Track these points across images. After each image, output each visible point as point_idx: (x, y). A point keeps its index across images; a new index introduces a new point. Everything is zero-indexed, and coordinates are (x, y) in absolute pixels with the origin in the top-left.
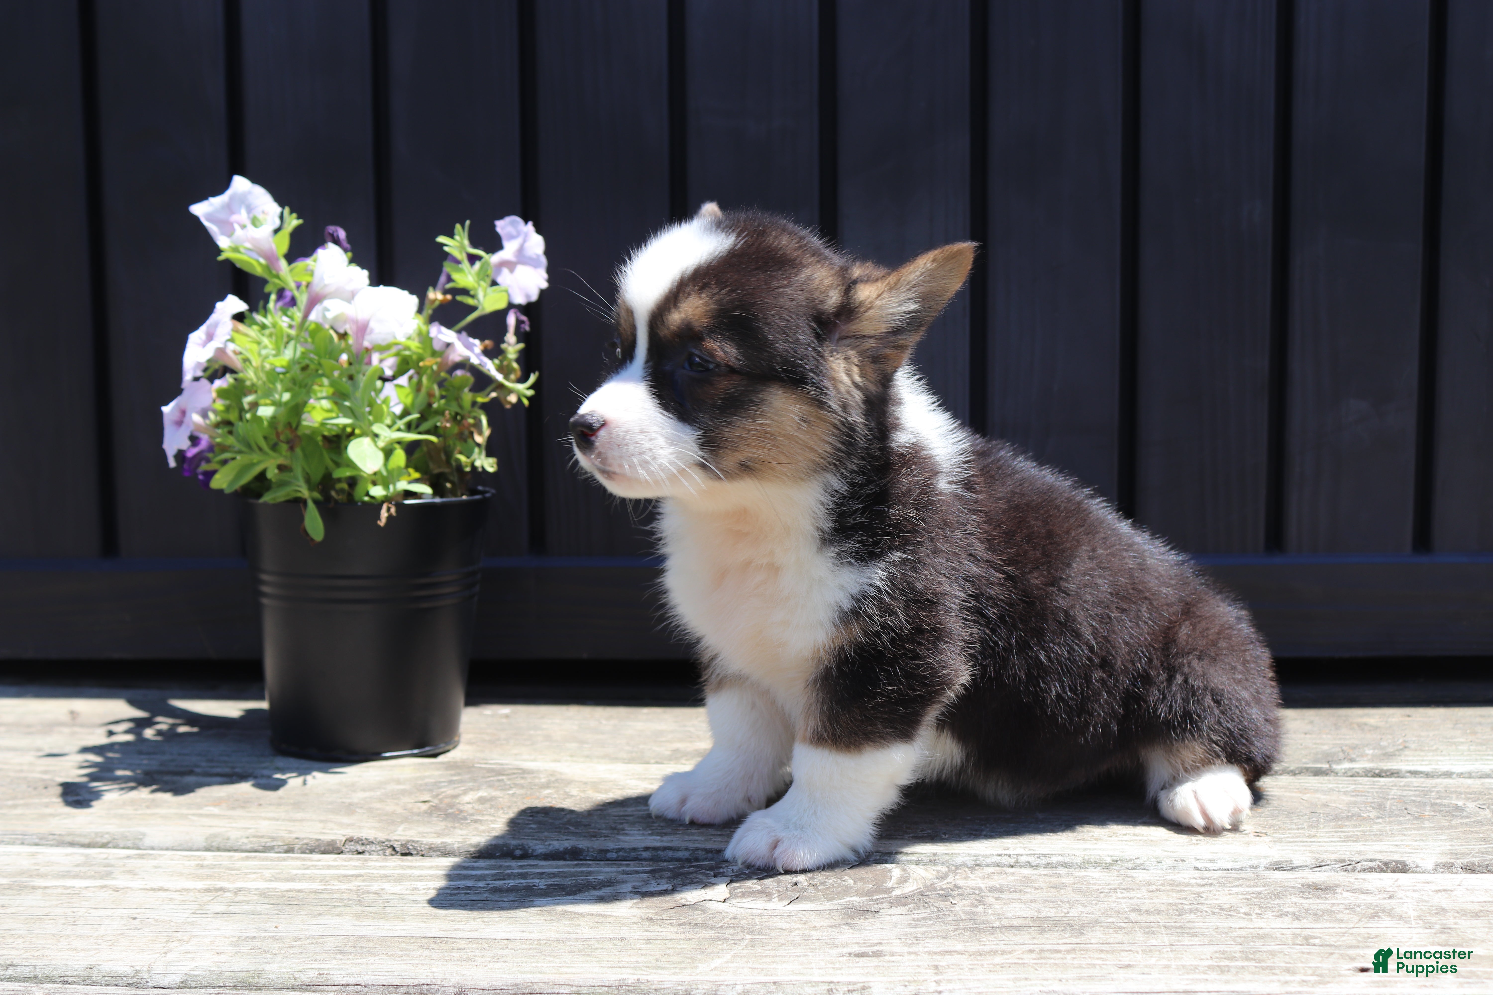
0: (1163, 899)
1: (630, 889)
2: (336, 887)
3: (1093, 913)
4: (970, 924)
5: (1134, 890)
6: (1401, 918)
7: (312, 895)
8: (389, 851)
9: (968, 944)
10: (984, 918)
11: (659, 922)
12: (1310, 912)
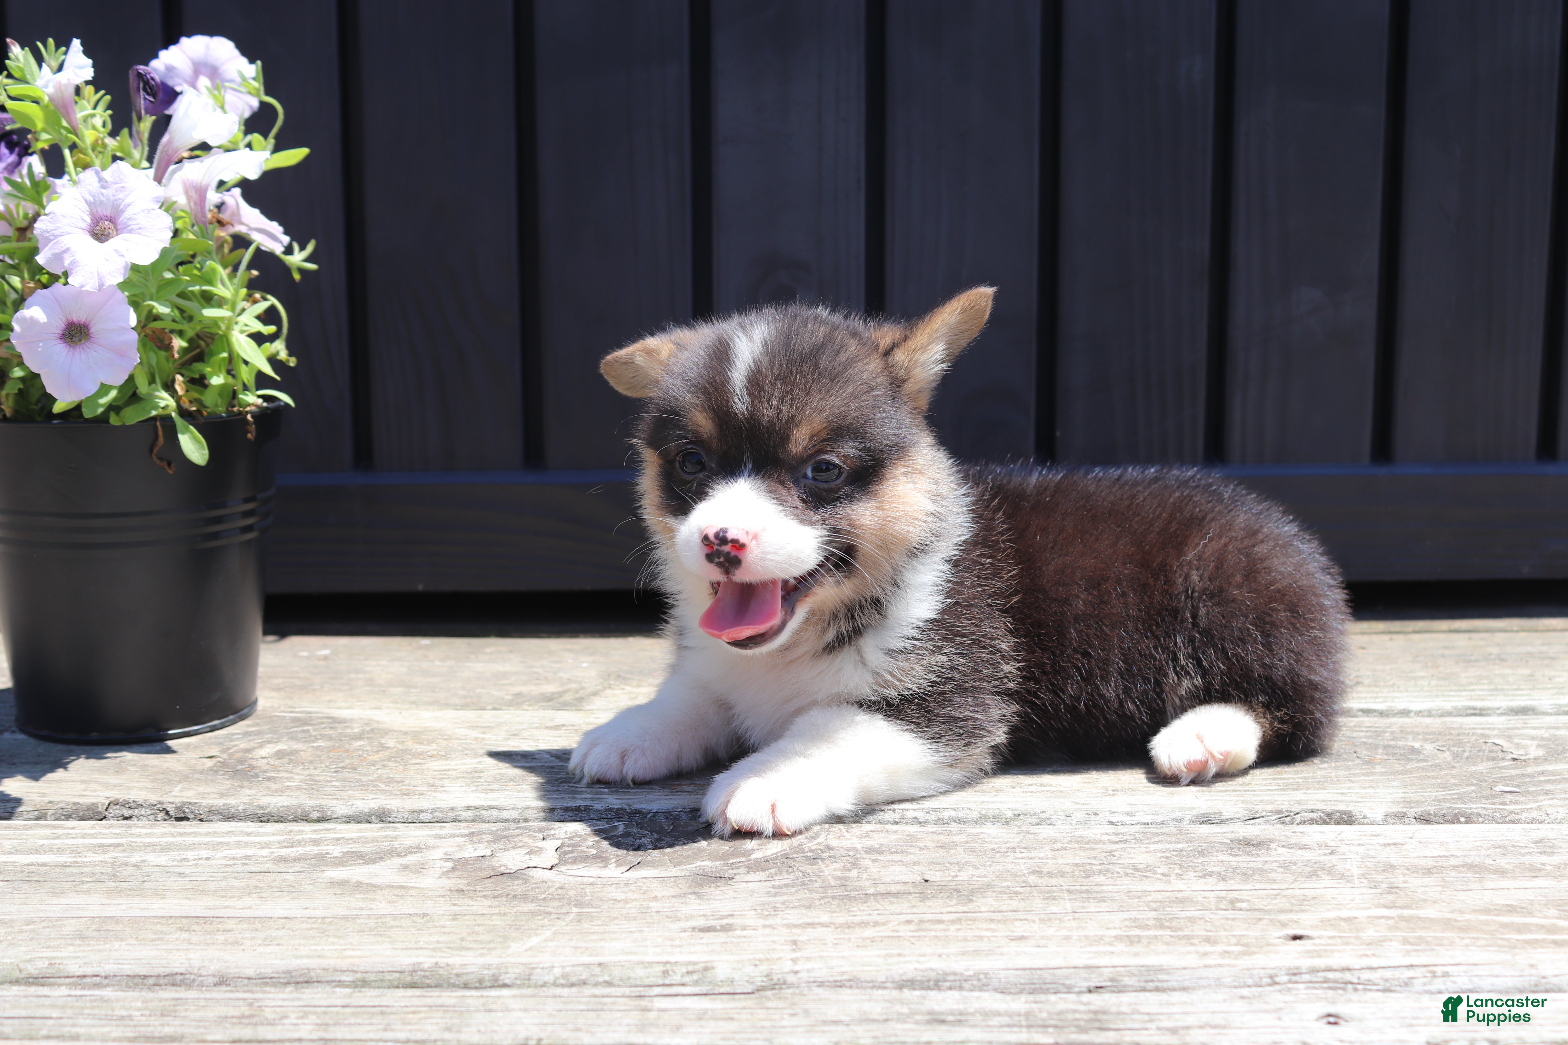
0: (1068, 859)
1: (441, 856)
2: (89, 860)
3: (985, 876)
4: (840, 892)
5: (1035, 849)
6: (1342, 876)
7: (58, 870)
8: (161, 815)
9: (835, 915)
10: (856, 884)
11: (471, 894)
12: (1238, 871)
